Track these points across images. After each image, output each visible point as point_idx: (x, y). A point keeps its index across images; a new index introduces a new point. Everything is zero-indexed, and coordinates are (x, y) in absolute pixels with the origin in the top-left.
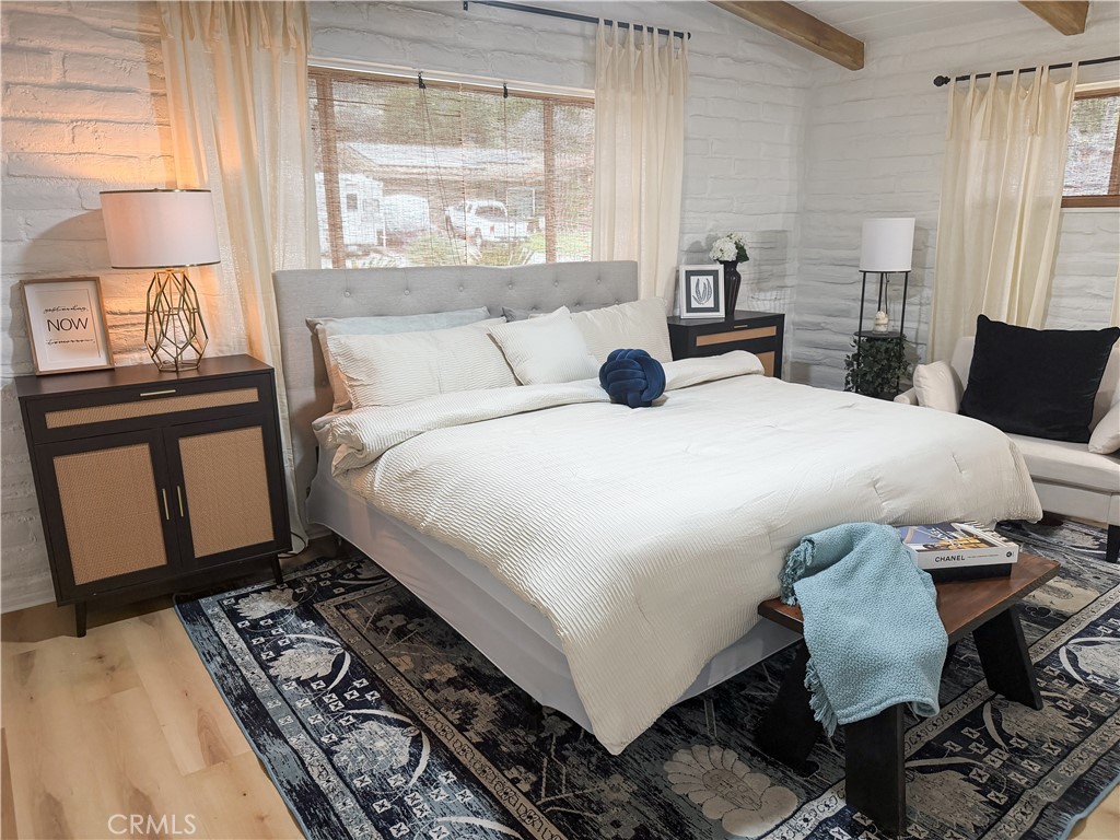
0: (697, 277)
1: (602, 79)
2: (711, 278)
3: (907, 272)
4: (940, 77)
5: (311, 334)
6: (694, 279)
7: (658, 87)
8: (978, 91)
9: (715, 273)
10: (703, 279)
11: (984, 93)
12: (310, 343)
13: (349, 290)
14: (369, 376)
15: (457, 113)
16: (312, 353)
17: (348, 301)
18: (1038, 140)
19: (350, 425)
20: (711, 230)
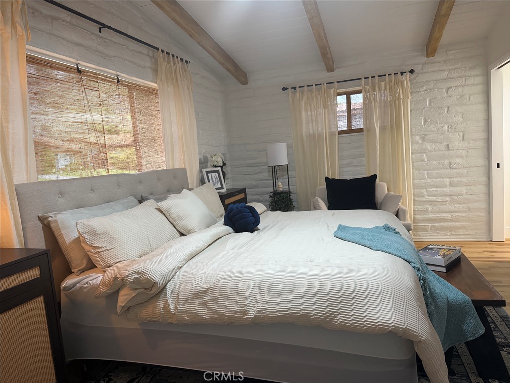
0: (211, 174)
1: (164, 78)
2: (216, 174)
3: (287, 165)
4: (284, 88)
5: (42, 226)
6: (210, 175)
7: (183, 84)
8: (300, 93)
9: (217, 171)
10: (213, 174)
11: (303, 94)
12: (42, 232)
13: (61, 194)
14: (110, 243)
15: (97, 89)
16: (44, 239)
17: (61, 201)
18: (326, 110)
19: (138, 273)
20: (204, 153)
